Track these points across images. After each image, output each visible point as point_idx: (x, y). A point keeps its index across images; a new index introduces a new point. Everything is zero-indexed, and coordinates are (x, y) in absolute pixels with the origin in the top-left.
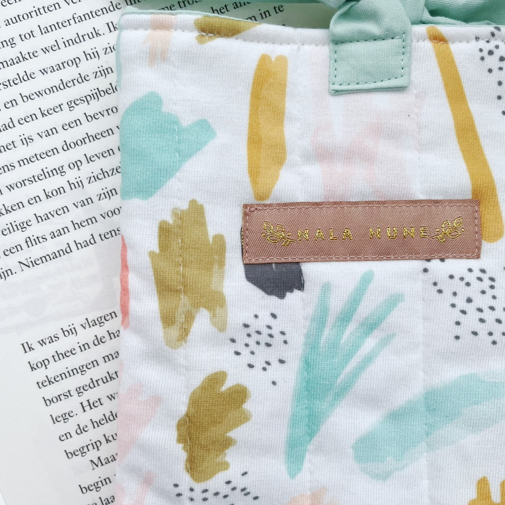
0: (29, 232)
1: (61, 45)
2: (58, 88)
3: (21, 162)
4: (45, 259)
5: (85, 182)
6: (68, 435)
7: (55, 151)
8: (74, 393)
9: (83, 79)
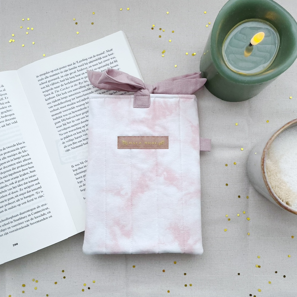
0: (74, 141)
1: (81, 101)
2: (80, 110)
3: (72, 126)
4: (77, 147)
5: (86, 130)
6: (81, 186)
7: (79, 123)
8: (83, 177)
9: (85, 108)
